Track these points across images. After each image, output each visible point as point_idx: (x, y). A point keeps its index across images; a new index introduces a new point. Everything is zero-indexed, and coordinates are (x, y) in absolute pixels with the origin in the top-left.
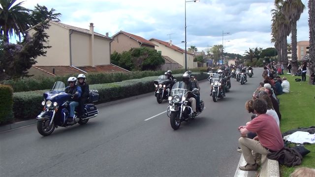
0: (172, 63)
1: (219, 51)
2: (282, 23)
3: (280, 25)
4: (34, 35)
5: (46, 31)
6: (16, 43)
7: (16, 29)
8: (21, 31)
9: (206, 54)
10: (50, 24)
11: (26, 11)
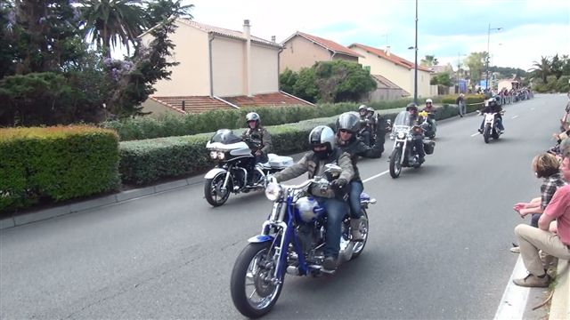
4: (151, 44)
7: (122, 34)
8: (130, 38)
10: (176, 24)
11: (137, 4)
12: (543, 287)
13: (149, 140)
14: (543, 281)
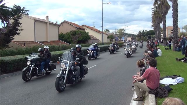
1: (122, 32)
2: (158, 16)
3: (156, 18)
4: (13, 23)
5: (20, 20)
6: (2, 28)
8: (5, 21)
10: (22, 16)
11: (8, 9)
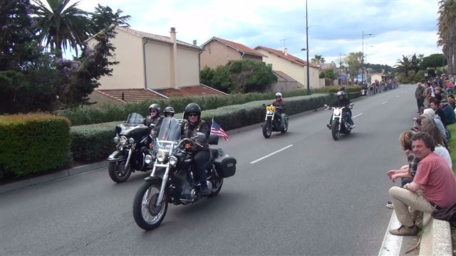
0: (287, 80)
1: (357, 62)
2: (454, 16)
3: (451, 20)
4: (96, 47)
5: (111, 41)
6: (72, 59)
7: (71, 39)
8: (78, 43)
9: (338, 66)
10: (116, 31)
11: (83, 15)
12: (413, 235)
13: (95, 125)
14: (412, 231)
